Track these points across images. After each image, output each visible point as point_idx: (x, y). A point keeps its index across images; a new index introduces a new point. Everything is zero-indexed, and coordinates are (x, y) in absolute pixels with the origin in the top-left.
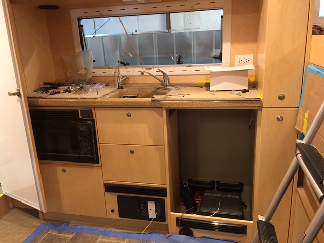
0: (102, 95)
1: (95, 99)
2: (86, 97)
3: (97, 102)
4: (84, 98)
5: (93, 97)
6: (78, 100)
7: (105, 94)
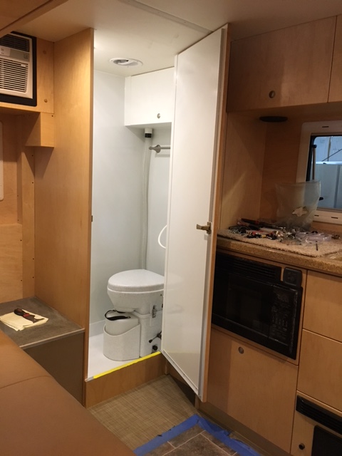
0: (324, 252)
1: (311, 256)
2: (297, 250)
3: (314, 263)
4: (294, 252)
5: (309, 253)
6: (284, 253)
7: (329, 251)
